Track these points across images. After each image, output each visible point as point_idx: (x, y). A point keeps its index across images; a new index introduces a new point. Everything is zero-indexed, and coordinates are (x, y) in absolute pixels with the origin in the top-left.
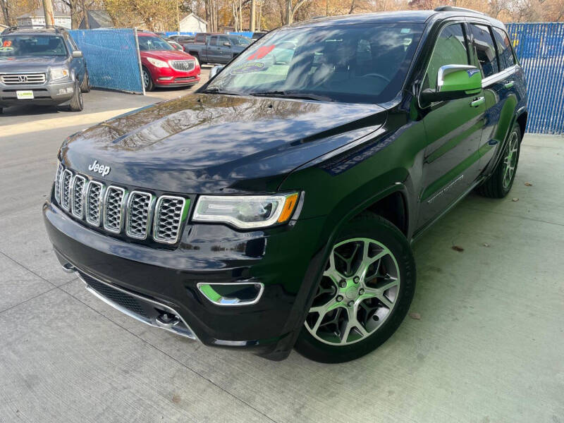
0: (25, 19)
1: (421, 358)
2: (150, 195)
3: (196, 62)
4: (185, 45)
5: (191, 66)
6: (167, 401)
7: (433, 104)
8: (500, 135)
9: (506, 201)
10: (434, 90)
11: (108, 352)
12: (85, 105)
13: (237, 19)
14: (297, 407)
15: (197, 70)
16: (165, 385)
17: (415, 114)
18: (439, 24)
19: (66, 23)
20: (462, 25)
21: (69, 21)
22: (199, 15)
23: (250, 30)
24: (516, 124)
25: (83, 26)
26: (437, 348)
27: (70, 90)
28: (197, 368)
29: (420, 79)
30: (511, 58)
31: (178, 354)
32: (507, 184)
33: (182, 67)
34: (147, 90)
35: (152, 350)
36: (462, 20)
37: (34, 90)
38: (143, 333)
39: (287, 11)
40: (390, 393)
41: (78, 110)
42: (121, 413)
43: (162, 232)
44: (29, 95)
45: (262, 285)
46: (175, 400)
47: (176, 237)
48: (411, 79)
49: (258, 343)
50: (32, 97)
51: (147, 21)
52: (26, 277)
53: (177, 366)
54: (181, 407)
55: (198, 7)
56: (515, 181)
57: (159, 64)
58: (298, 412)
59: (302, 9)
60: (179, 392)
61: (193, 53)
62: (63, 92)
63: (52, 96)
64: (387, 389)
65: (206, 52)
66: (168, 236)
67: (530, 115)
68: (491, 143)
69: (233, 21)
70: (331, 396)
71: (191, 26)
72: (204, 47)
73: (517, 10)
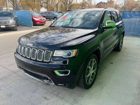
0: (1, 8)
1: (102, 88)
2: (43, 50)
3: (45, 19)
4: (42, 15)
5: (44, 20)
6: (44, 99)
7: (105, 30)
8: (119, 37)
9: (120, 52)
10: (105, 26)
11: (29, 88)
12: (18, 29)
13: (54, 9)
14: (75, 99)
15: (45, 21)
16: (43, 95)
17: (101, 32)
18: (105, 12)
19: (12, 9)
20: (110, 12)
21: (13, 8)
22: (45, 7)
23: (58, 11)
24: (122, 34)
25: (16, 10)
26: (106, 85)
27: (14, 25)
28: (51, 91)
29: (102, 24)
30: (120, 19)
31: (46, 88)
32: (120, 48)
33: (41, 20)
34: (33, 25)
35: (39, 87)
36: (110, 10)
37: (5, 25)
38: (37, 83)
39: (67, 7)
40: (96, 96)
41: (16, 30)
42: (33, 102)
43: (46, 59)
44: (4, 27)
45: (70, 71)
46: (46, 98)
47: (49, 60)
48: (100, 24)
49: (67, 85)
50: (5, 27)
51: (32, 9)
52: (7, 71)
53: (46, 91)
54: (47, 100)
55: (45, 5)
56: (122, 48)
57: (36, 19)
58: (75, 100)
59: (70, 6)
60: (47, 97)
61: (44, 17)
62: (12, 26)
63: (10, 27)
64: (95, 95)
65: (47, 16)
66: (47, 60)
67: (125, 32)
68: (117, 39)
69: (53, 9)
70: (82, 96)
71: (43, 10)
72: (47, 15)
73: (122, 7)
